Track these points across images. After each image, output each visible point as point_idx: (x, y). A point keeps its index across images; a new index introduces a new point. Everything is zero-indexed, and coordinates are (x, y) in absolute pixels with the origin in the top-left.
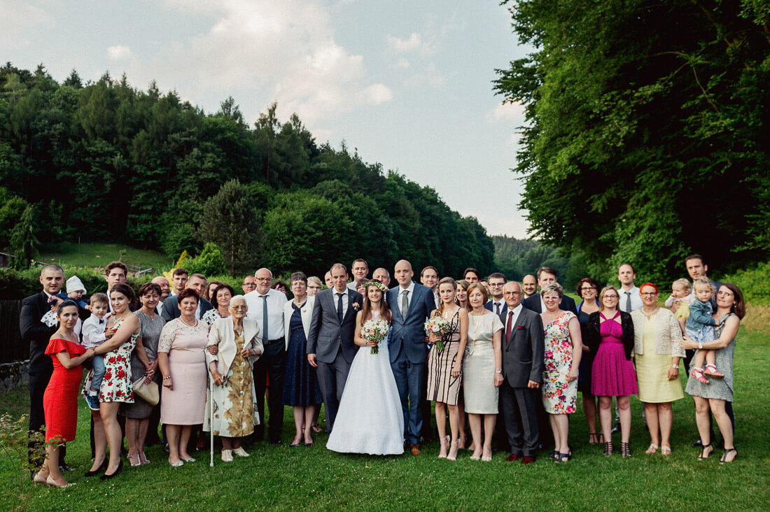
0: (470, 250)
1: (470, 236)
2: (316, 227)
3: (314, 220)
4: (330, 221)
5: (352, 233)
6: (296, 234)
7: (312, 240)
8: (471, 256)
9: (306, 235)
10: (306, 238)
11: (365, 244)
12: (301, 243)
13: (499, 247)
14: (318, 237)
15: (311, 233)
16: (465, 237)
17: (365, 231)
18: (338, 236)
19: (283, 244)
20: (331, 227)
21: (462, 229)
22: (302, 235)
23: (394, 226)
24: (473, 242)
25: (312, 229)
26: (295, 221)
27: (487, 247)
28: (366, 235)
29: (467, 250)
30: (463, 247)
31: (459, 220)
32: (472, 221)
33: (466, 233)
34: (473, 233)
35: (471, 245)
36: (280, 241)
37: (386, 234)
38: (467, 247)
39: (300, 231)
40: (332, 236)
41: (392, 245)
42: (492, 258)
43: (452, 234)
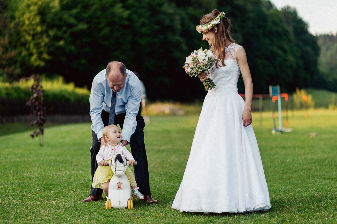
0: (285, 51)
1: (286, 33)
2: (78, 17)
3: (76, 7)
4: (96, 10)
5: (126, 27)
6: (51, 26)
7: (73, 35)
8: (285, 60)
9: (64, 29)
10: (65, 32)
11: (144, 41)
12: (57, 38)
13: (328, 49)
14: (81, 31)
15: (71, 26)
16: (278, 34)
17: (143, 25)
18: (106, 31)
19: (33, 39)
20: (98, 18)
21: (275, 23)
22: (59, 28)
23: (182, 19)
24: (289, 41)
25: (72, 20)
26: (50, 8)
27: (309, 49)
28: (145, 30)
29: (280, 52)
30: (275, 49)
31: (272, 11)
32: (290, 13)
33: (280, 29)
34: (290, 29)
35: (286, 46)
36: (29, 34)
37: (171, 29)
38: (281, 48)
39: (57, 22)
40: (100, 30)
41: (178, 43)
42: (315, 63)
43: (260, 31)
